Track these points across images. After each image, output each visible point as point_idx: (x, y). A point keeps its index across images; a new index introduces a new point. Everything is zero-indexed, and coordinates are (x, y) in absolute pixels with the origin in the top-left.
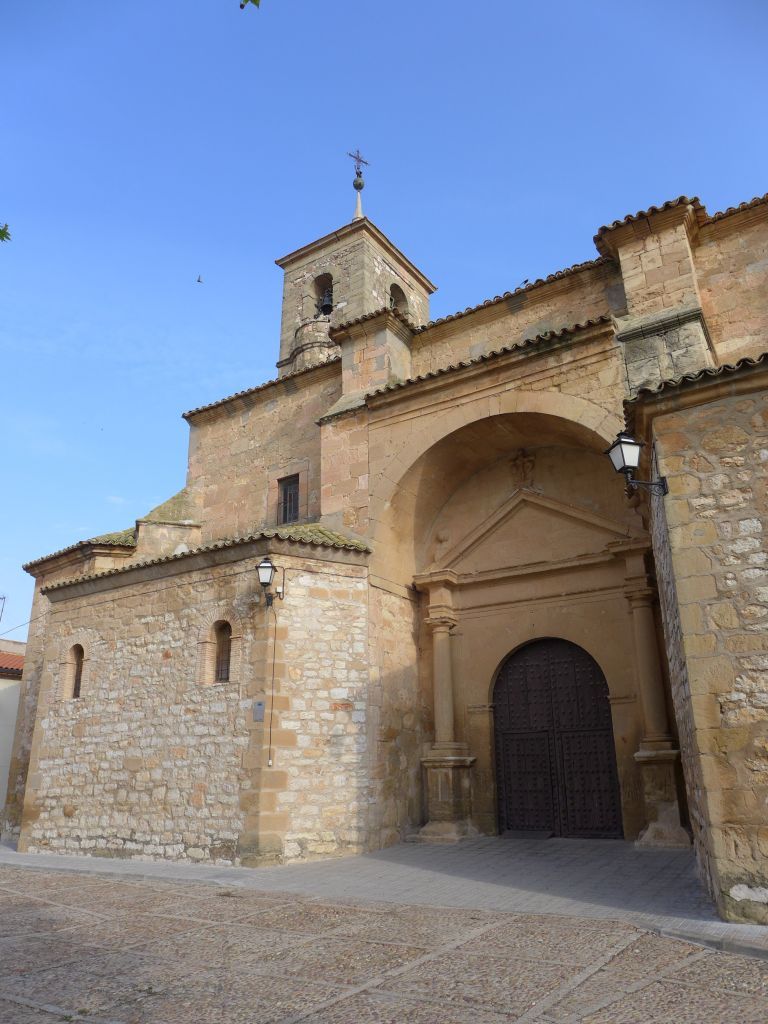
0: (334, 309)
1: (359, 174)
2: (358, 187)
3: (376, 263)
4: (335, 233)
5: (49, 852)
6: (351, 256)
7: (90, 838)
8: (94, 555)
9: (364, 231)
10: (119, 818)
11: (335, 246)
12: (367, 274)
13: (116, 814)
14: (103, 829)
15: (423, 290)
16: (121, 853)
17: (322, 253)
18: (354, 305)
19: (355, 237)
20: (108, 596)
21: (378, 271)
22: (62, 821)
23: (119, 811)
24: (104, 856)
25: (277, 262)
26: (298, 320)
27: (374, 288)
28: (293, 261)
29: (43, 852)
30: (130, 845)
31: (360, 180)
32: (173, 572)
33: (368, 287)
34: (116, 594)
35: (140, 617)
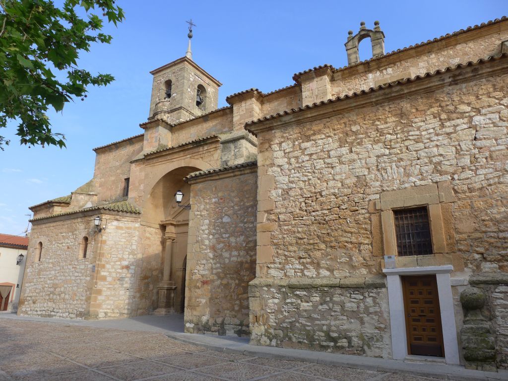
0: (172, 96)
1: (191, 31)
2: (190, 37)
3: (191, 76)
4: (174, 62)
5: (27, 316)
6: (180, 73)
7: (40, 311)
8: (53, 206)
9: (186, 62)
10: (50, 304)
11: (174, 68)
12: (185, 81)
13: (49, 303)
14: (45, 308)
15: (215, 85)
16: (50, 316)
17: (169, 70)
18: (179, 95)
19: (182, 64)
20: (52, 225)
21: (191, 79)
22: (32, 305)
23: (50, 301)
24: (45, 317)
25: (150, 72)
26: (157, 100)
27: (189, 87)
28: (157, 73)
29: (25, 316)
30: (52, 313)
31: (191, 34)
32: (72, 218)
33: (186, 87)
34: (54, 224)
35: (61, 233)
